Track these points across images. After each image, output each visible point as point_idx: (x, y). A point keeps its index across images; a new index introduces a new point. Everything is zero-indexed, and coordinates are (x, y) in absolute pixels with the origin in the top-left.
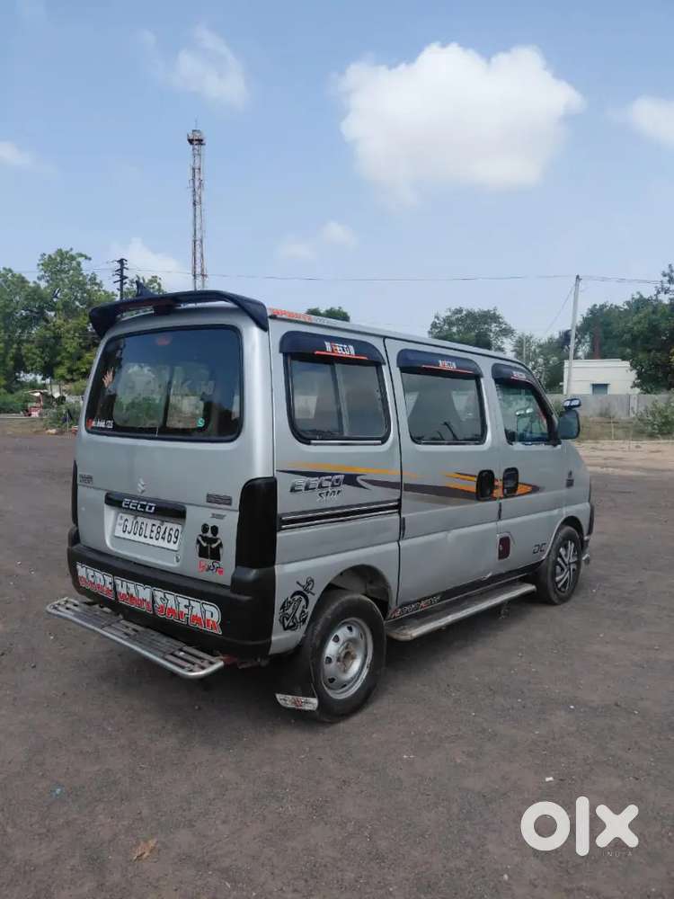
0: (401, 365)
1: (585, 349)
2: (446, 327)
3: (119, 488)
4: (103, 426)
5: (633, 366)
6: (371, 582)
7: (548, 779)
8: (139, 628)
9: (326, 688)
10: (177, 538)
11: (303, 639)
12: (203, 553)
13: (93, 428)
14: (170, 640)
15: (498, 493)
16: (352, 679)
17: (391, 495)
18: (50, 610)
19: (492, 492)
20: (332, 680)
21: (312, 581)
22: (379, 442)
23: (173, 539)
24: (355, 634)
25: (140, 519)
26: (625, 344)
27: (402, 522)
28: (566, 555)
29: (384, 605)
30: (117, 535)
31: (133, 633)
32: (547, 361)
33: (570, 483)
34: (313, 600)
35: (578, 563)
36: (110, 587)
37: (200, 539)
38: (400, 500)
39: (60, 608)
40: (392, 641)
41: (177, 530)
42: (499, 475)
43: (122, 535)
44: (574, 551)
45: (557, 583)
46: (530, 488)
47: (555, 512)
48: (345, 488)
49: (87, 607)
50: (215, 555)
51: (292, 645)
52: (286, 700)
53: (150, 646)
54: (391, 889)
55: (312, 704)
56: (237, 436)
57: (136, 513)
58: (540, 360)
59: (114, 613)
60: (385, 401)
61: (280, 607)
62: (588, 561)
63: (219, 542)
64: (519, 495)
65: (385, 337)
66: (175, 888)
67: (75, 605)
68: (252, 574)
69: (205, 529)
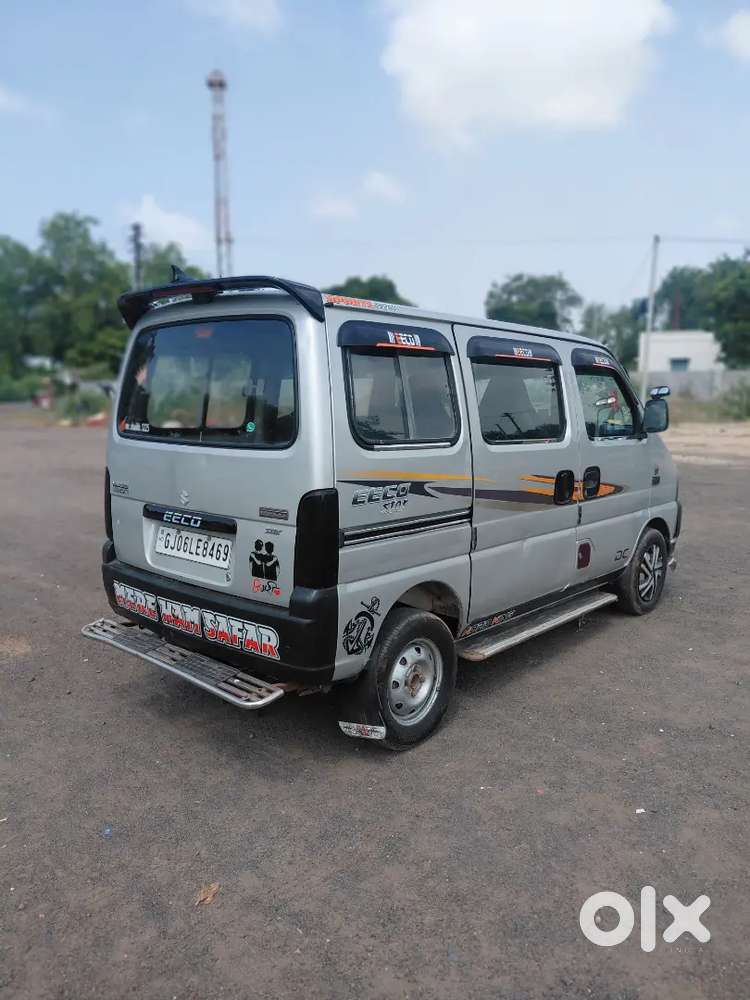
0: (472, 355)
1: (662, 318)
2: (505, 296)
3: (159, 499)
4: (139, 430)
5: (718, 338)
6: (439, 598)
7: (638, 811)
8: (186, 652)
9: (393, 715)
10: (226, 555)
11: (369, 663)
12: (257, 572)
13: (125, 431)
14: (224, 666)
15: (578, 494)
16: (421, 703)
17: (461, 503)
18: (85, 633)
19: (571, 495)
20: (399, 706)
21: (378, 600)
22: (449, 443)
23: (222, 555)
24: (423, 655)
25: (184, 534)
26: (709, 313)
27: (474, 532)
28: (650, 561)
29: (454, 623)
30: (158, 550)
31: (180, 658)
32: (619, 333)
33: (656, 481)
34: (379, 621)
35: (663, 569)
36: (153, 608)
37: (253, 556)
38: (471, 508)
39: (97, 631)
40: (463, 661)
41: (227, 546)
42: (579, 476)
43: (165, 551)
44: (659, 556)
45: (640, 592)
46: (613, 488)
47: (639, 514)
48: (411, 497)
49: (124, 628)
50: (271, 574)
51: (356, 670)
52: (351, 729)
53: (200, 672)
54: (475, 933)
55: (380, 732)
56: (293, 443)
57: (179, 526)
58: (613, 333)
59: (156, 635)
60: (454, 396)
61: (343, 630)
62: (674, 566)
63: (274, 560)
64: (601, 497)
65: (453, 324)
66: (242, 935)
67: (113, 627)
68: (313, 595)
69: (258, 545)
